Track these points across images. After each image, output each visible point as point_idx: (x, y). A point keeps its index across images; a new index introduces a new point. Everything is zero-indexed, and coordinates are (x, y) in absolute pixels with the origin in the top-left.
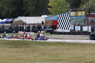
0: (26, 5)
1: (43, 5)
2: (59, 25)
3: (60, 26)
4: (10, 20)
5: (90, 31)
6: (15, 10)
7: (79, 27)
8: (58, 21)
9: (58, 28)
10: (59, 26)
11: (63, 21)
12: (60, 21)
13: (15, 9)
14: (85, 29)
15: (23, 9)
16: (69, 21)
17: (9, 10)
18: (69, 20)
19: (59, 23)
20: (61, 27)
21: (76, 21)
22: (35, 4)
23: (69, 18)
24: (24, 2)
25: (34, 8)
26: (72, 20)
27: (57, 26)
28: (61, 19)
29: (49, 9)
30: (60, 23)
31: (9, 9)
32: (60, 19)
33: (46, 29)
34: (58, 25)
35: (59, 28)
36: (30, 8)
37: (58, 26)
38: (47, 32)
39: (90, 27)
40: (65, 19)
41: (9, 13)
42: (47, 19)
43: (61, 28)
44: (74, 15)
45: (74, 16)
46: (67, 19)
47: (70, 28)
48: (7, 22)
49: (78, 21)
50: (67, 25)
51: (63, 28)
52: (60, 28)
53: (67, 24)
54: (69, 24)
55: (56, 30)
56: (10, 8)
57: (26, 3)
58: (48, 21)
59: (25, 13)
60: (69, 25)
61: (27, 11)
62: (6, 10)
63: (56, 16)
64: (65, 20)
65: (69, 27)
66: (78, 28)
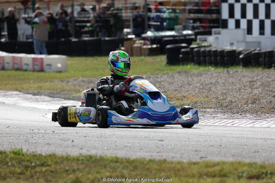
2: (231, 8)
3: (238, 14)
9: (224, 24)
10: (232, 15)
20: (244, 15)
27: (219, 12)
33: (150, 34)
34: (225, 8)
35: (232, 23)
37: (225, 14)
38: (152, 52)
43: (244, 23)
51: (256, 24)
52: (238, 24)
55: (211, 39)
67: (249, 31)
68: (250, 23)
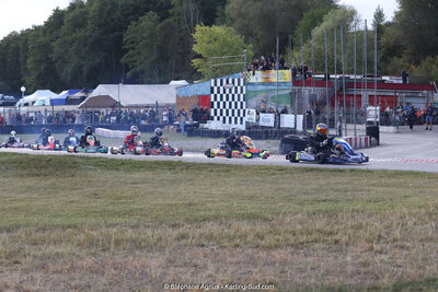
0: (133, 48)
1: (181, 50)
2: (216, 111)
3: (218, 114)
4: (78, 95)
5: (300, 128)
6: (100, 64)
7: (271, 117)
8: (212, 100)
10: (216, 114)
11: (227, 99)
12: (219, 99)
13: (98, 60)
14: (288, 121)
15: (122, 60)
16: (242, 100)
17: (82, 66)
18: (242, 96)
19: (215, 103)
20: (221, 114)
21: (267, 97)
22: (158, 47)
23: (242, 88)
24: (125, 39)
25: (154, 57)
26: (255, 96)
28: (222, 92)
29: (196, 62)
30: (218, 103)
31: (82, 62)
32: (219, 92)
34: (212, 110)
35: (216, 118)
36: (142, 57)
37: (212, 114)
39: (300, 118)
40: (230, 92)
41: (82, 72)
42: (183, 93)
43: (221, 118)
44: (260, 80)
45: (259, 84)
46: (236, 92)
47: (245, 119)
48: (68, 101)
49: (273, 98)
50: (236, 111)
51: (227, 118)
52: (218, 119)
53: (236, 107)
54: (242, 107)
55: (206, 126)
56: (84, 58)
57: (132, 43)
58: (185, 98)
59: (128, 74)
60: (242, 111)
61: (133, 67)
62: (73, 65)
63: (207, 84)
64: (230, 96)
65: (242, 115)
66: (268, 120)
67: (224, 122)
68: (224, 118)
